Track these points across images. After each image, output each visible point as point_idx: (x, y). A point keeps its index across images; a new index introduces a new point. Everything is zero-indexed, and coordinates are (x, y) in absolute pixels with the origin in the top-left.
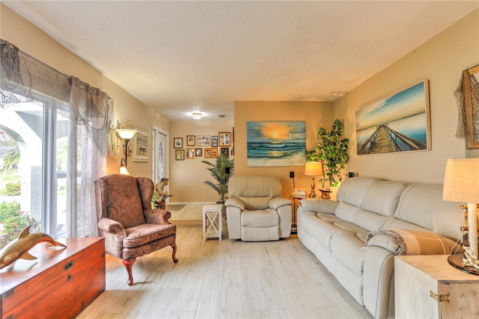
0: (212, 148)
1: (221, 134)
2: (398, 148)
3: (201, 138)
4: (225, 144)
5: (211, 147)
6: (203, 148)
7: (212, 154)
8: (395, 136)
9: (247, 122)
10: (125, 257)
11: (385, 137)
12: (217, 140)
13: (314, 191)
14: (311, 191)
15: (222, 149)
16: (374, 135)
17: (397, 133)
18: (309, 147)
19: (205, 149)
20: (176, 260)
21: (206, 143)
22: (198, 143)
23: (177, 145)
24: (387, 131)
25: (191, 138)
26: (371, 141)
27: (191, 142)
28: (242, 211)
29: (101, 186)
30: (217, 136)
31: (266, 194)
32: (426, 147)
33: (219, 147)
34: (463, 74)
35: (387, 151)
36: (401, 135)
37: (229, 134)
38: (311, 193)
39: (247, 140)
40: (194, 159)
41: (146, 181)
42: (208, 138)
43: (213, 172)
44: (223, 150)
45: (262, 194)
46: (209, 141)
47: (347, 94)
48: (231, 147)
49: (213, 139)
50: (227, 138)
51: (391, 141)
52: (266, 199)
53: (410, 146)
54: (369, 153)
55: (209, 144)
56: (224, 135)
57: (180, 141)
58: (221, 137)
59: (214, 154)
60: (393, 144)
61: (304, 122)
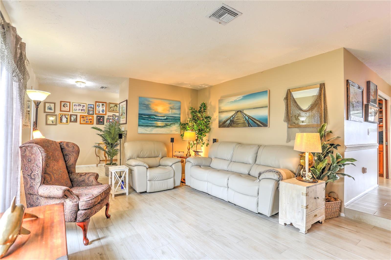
0: (88, 115)
1: (97, 103)
2: (250, 125)
3: (76, 105)
4: (101, 112)
5: (86, 114)
6: (79, 115)
7: (87, 120)
8: (248, 118)
9: (139, 97)
10: (80, 219)
11: (241, 118)
12: (94, 108)
13: (189, 152)
14: (188, 152)
15: (97, 116)
16: (233, 116)
17: (249, 116)
18: (182, 120)
19: (80, 116)
20: (109, 216)
21: (82, 110)
22: (73, 109)
23: (48, 110)
24: (243, 114)
25: (66, 104)
26: (230, 120)
27: (65, 108)
28: (147, 168)
29: (42, 151)
30: (94, 105)
31: (157, 155)
32: (267, 125)
33: (95, 114)
34: (287, 91)
35: (242, 126)
36: (252, 118)
37: (105, 104)
38: (188, 153)
39: (139, 112)
40: (68, 124)
41: (72, 145)
42: (84, 106)
43: (103, 137)
44: (99, 118)
45: (154, 155)
46: (85, 109)
47: (211, 87)
48: (106, 116)
49: (89, 107)
50: (103, 108)
51: (245, 120)
52: (158, 159)
53: (258, 124)
54: (228, 127)
55: (85, 111)
56: (101, 104)
57: (52, 105)
58: (98, 105)
59: (89, 121)
60: (247, 122)
61: (180, 102)
